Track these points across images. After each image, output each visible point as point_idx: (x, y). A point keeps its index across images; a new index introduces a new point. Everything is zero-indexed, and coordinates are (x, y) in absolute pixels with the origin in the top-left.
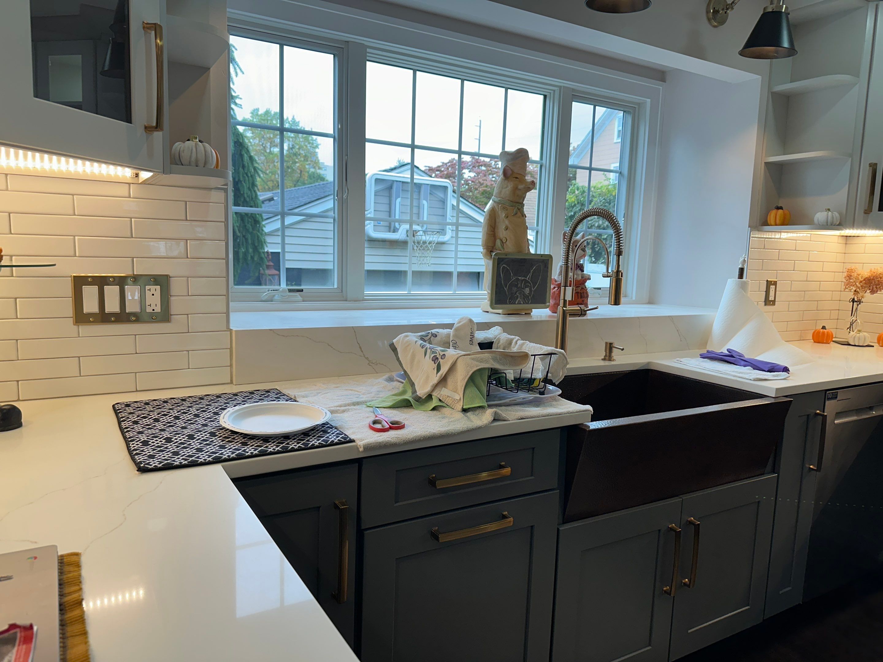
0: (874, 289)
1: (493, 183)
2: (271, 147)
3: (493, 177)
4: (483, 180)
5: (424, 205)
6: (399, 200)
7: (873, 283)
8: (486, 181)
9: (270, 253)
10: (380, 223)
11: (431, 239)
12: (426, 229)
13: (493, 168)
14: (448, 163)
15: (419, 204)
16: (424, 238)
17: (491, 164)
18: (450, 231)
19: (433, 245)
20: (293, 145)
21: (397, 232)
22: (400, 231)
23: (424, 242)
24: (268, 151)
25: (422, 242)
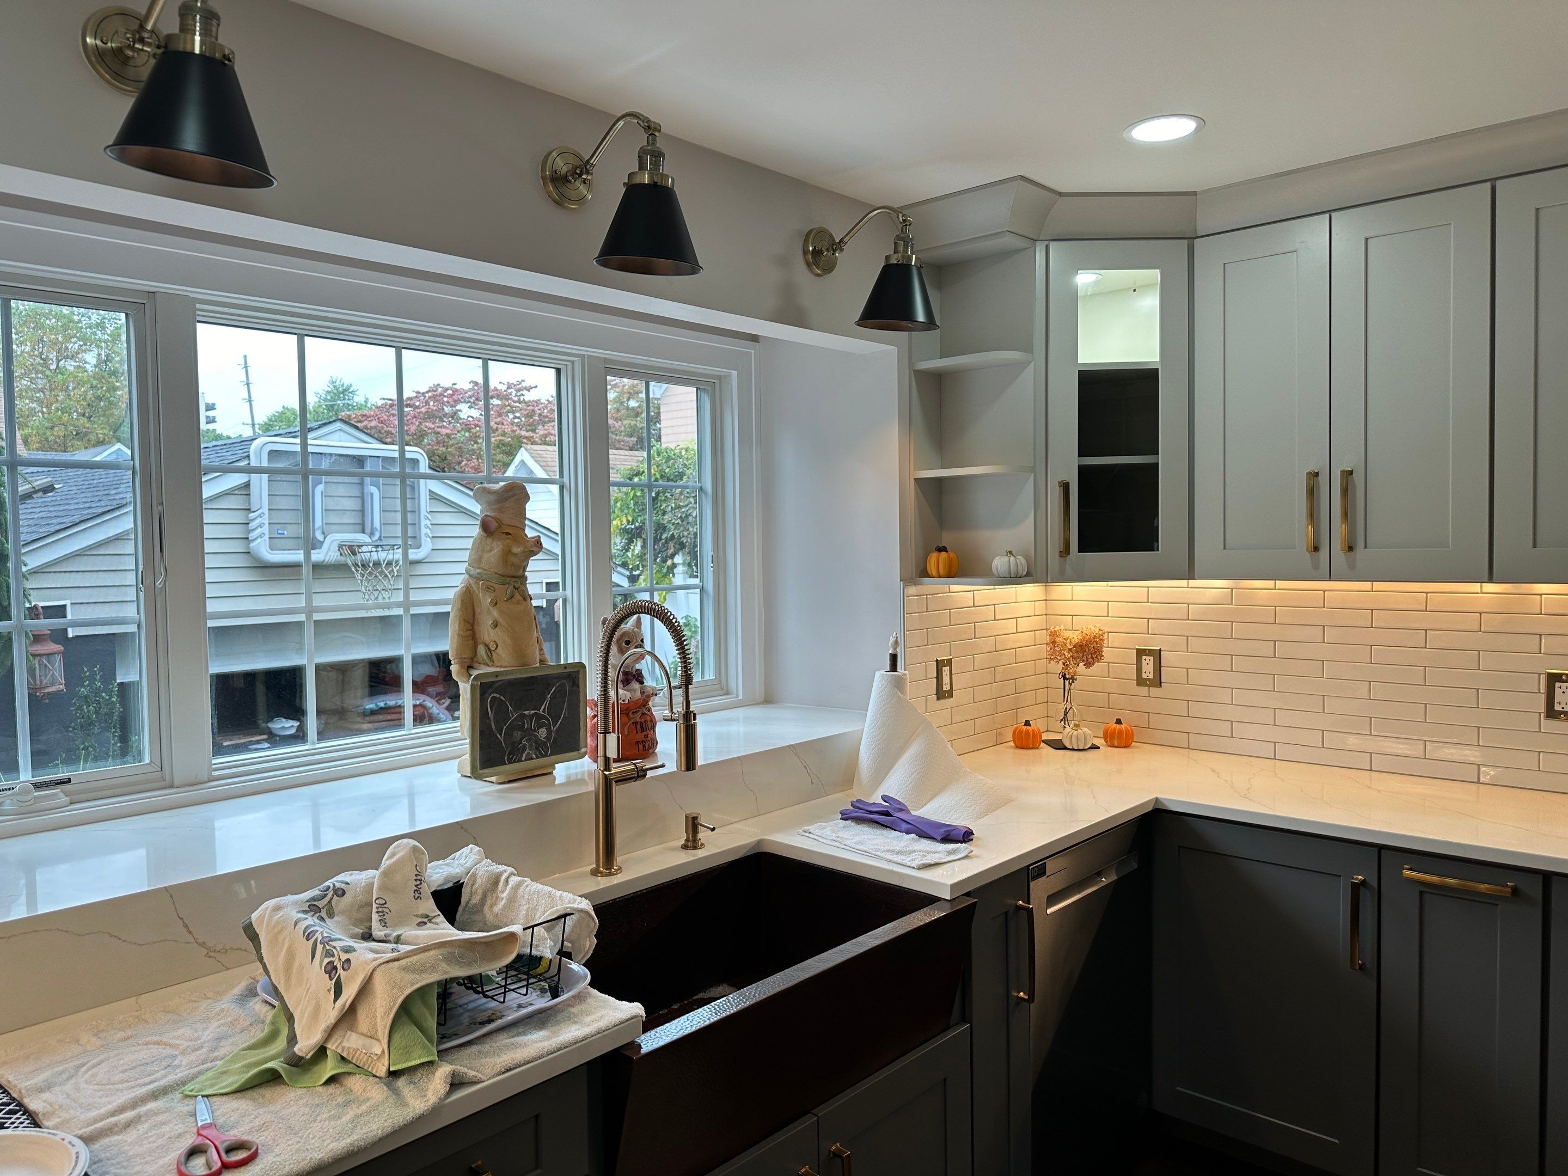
0: (1089, 661)
1: (515, 428)
2: (58, 361)
3: (515, 417)
4: (496, 423)
5: (372, 494)
6: (320, 488)
7: (1087, 650)
8: (503, 424)
9: (41, 610)
10: (283, 534)
11: (390, 557)
12: (380, 539)
13: (515, 402)
14: (428, 392)
15: (363, 494)
16: (375, 556)
17: (511, 394)
18: (428, 539)
19: (395, 570)
20: (107, 356)
21: (320, 548)
22: (326, 546)
23: (377, 564)
24: (53, 367)
25: (371, 565)
